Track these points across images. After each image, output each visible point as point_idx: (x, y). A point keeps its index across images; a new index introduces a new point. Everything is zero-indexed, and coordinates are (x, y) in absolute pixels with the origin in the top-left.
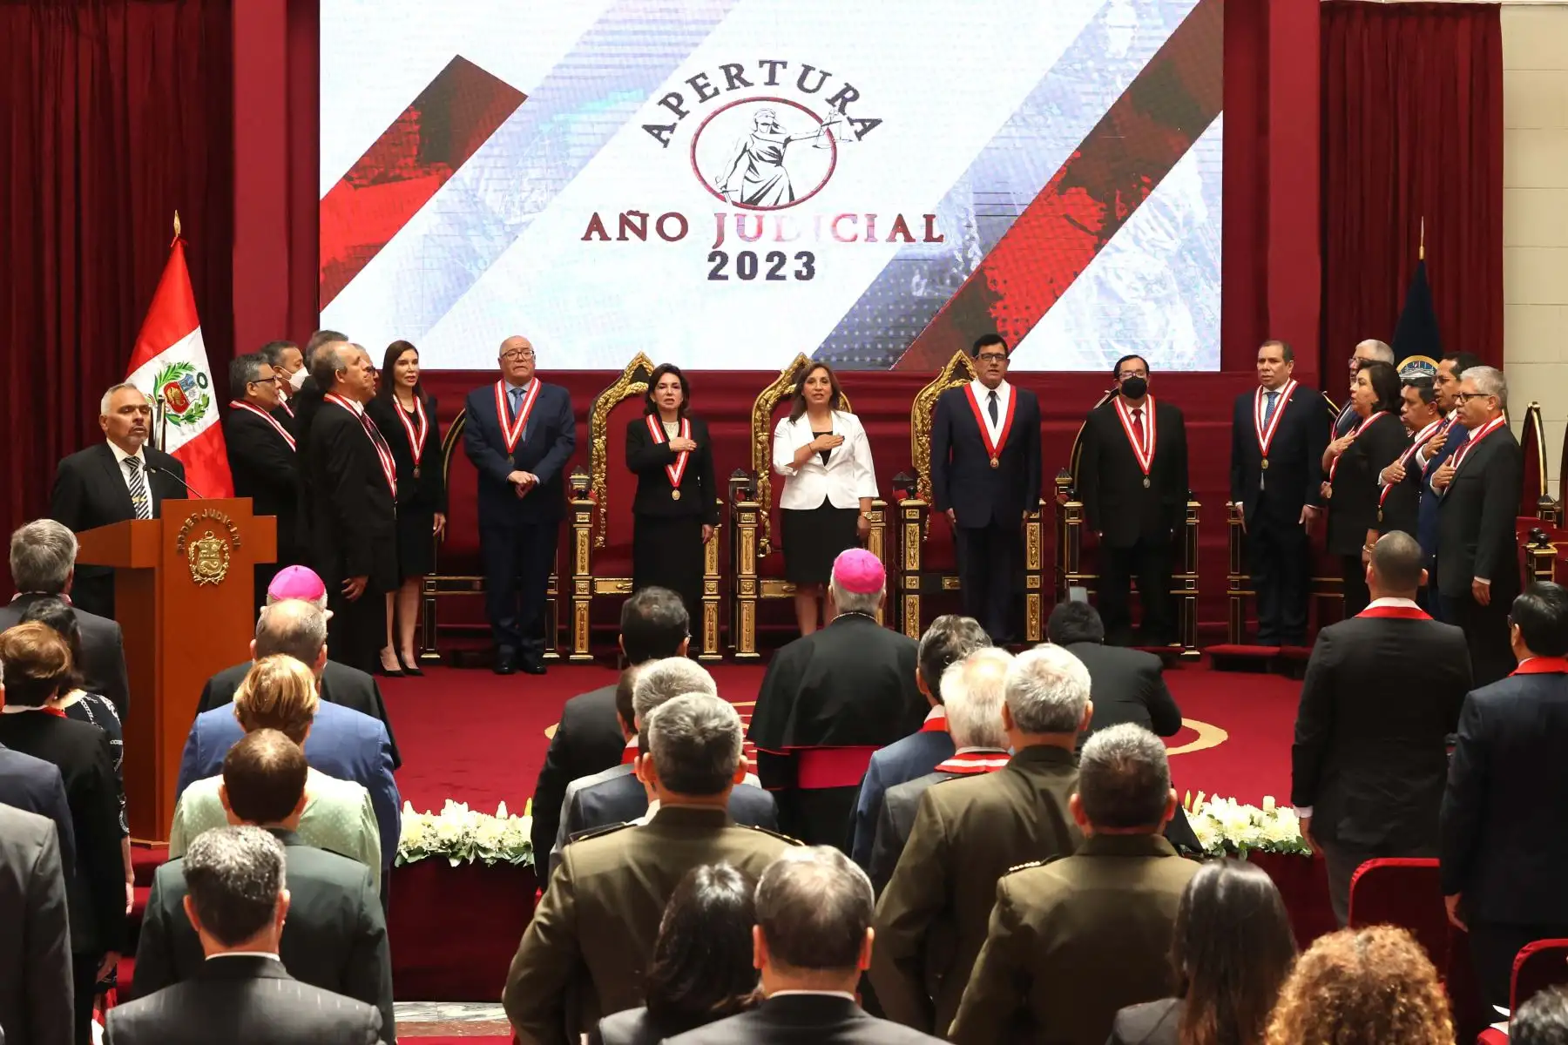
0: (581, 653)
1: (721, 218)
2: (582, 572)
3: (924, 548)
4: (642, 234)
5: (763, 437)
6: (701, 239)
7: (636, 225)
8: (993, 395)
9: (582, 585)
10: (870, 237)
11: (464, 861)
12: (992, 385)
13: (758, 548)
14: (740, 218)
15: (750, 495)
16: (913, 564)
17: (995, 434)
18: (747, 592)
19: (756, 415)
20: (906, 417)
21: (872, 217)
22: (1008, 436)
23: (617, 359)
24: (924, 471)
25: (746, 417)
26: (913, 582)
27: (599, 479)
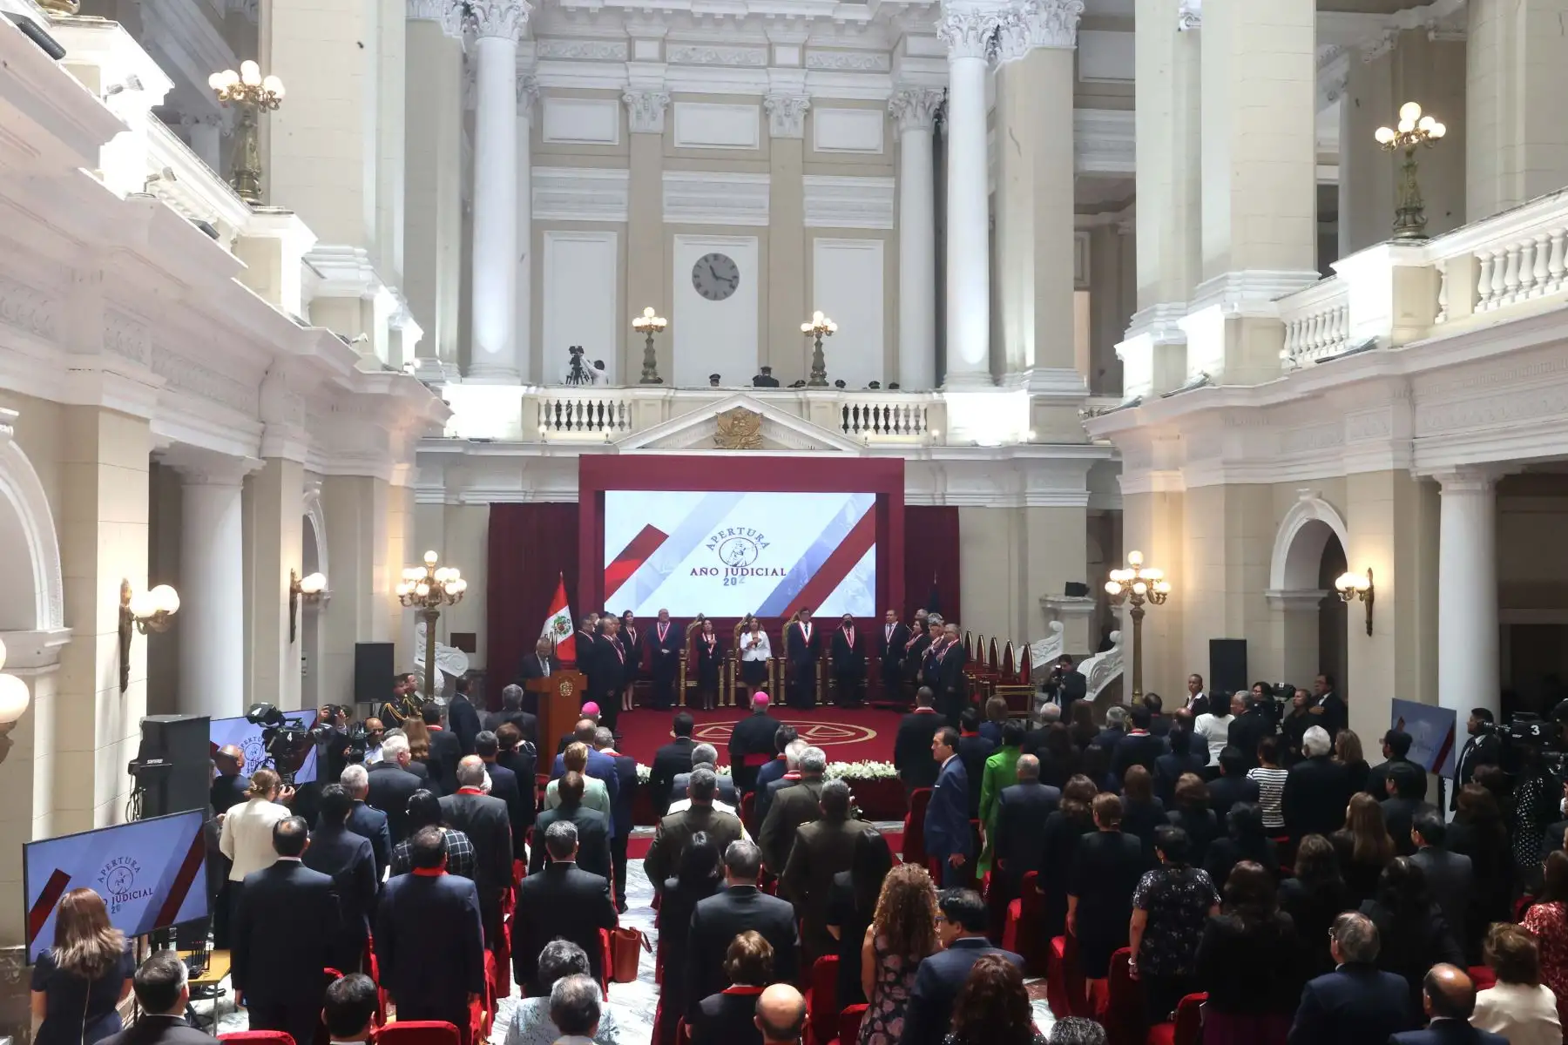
0: (682, 705)
1: (727, 569)
2: (683, 680)
3: (786, 673)
4: (706, 573)
5: (738, 638)
6: (722, 573)
7: (704, 571)
8: (806, 626)
9: (683, 683)
10: (767, 574)
11: (643, 782)
12: (806, 623)
13: (736, 672)
14: (732, 570)
15: (733, 656)
16: (782, 677)
17: (807, 638)
18: (732, 686)
19: (735, 631)
20: (781, 631)
21: (767, 570)
22: (811, 637)
23: (695, 614)
24: (786, 647)
25: (732, 631)
26: (782, 682)
27: (688, 651)
